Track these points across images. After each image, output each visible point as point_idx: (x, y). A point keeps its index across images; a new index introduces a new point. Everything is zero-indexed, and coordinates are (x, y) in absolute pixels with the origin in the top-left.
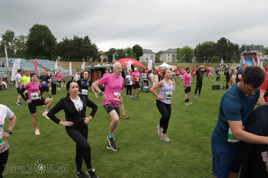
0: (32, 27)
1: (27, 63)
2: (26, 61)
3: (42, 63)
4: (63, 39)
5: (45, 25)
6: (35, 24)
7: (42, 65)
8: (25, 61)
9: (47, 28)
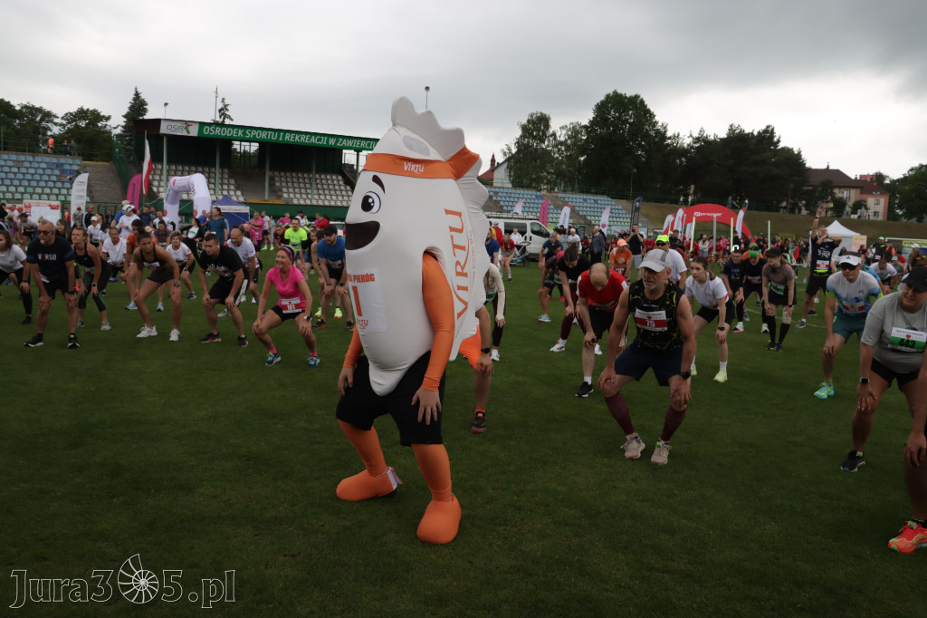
0: (602, 102)
1: (537, 201)
2: (537, 196)
3: (581, 204)
4: (691, 136)
5: (638, 94)
6: (610, 92)
7: (577, 208)
8: (534, 197)
9: (642, 102)
